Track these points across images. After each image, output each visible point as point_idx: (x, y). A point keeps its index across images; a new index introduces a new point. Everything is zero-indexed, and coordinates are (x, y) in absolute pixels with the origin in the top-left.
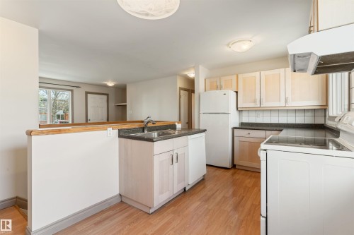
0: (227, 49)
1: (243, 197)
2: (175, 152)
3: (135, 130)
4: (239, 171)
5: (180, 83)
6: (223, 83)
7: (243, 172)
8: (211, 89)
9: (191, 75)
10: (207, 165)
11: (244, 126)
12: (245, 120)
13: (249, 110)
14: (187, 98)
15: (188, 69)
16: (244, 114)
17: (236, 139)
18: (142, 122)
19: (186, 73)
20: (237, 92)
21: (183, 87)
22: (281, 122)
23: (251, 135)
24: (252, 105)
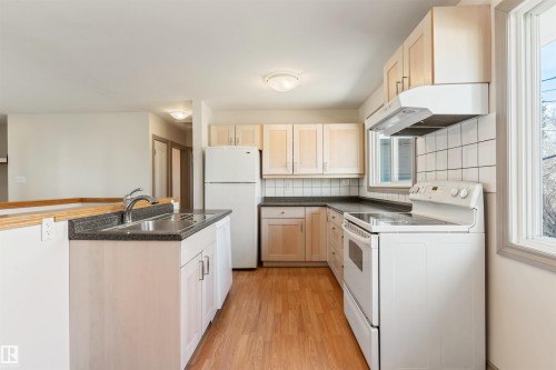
0: (260, 83)
1: (300, 308)
2: (204, 254)
3: (104, 220)
4: (270, 270)
5: (155, 128)
6: (239, 136)
7: (275, 270)
8: (220, 142)
9: (180, 115)
10: (234, 270)
11: (269, 202)
12: (270, 193)
13: (275, 178)
14: (164, 154)
15: (171, 104)
16: (268, 184)
17: (264, 222)
18: (120, 200)
19: (169, 111)
20: (261, 152)
21: (158, 134)
22: (314, 195)
23: (285, 216)
24: (282, 171)
